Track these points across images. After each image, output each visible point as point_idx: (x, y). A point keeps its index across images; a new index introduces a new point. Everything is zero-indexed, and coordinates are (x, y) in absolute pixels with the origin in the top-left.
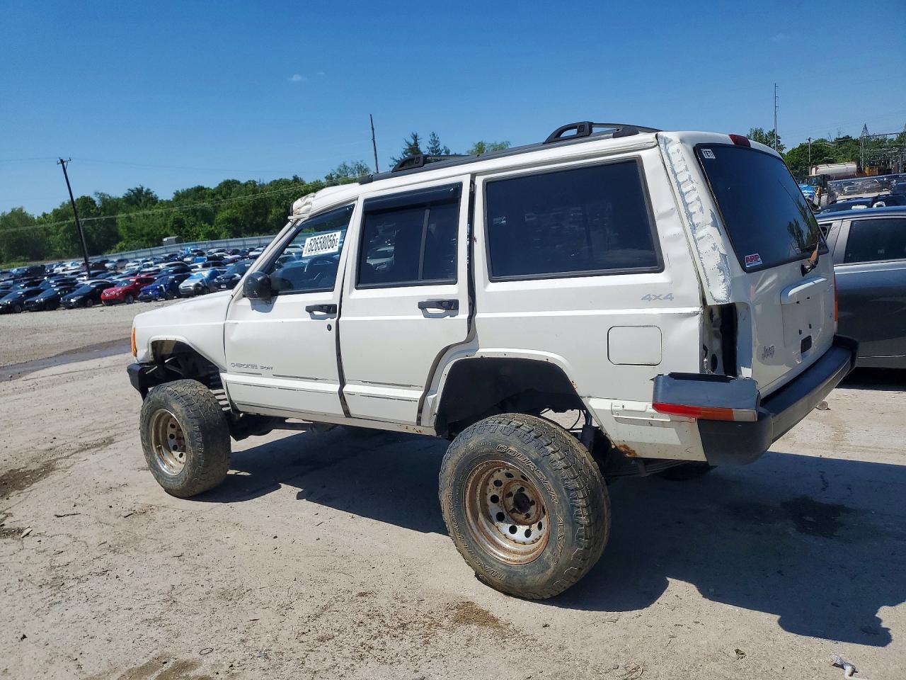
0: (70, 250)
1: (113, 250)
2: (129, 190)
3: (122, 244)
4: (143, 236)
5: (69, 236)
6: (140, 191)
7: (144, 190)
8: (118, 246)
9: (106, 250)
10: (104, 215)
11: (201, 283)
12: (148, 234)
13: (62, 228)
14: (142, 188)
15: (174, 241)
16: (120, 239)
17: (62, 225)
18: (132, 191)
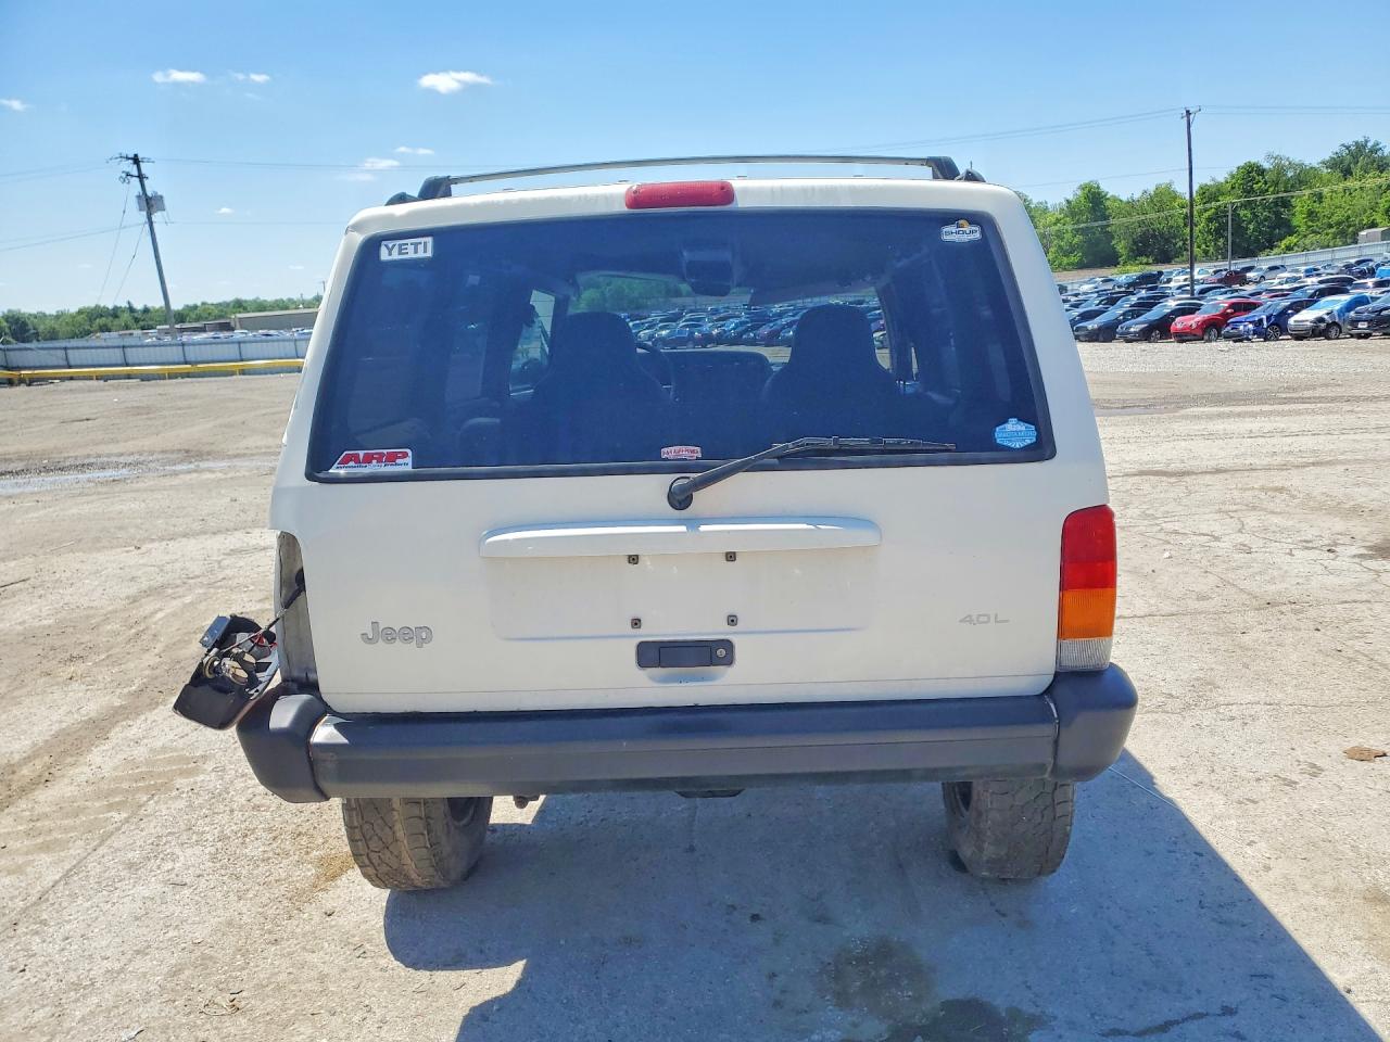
0: (1211, 249)
1: (1276, 250)
2: (1343, 145)
3: (1293, 239)
4: (1330, 226)
5: (1213, 226)
6: (1360, 147)
7: (1370, 145)
8: (1283, 244)
9: (1262, 249)
10: (1273, 193)
11: (1326, 317)
12: (1339, 223)
13: (1206, 215)
14: (1367, 141)
15: (1380, 235)
16: (1291, 231)
17: (1206, 211)
18: (1348, 148)
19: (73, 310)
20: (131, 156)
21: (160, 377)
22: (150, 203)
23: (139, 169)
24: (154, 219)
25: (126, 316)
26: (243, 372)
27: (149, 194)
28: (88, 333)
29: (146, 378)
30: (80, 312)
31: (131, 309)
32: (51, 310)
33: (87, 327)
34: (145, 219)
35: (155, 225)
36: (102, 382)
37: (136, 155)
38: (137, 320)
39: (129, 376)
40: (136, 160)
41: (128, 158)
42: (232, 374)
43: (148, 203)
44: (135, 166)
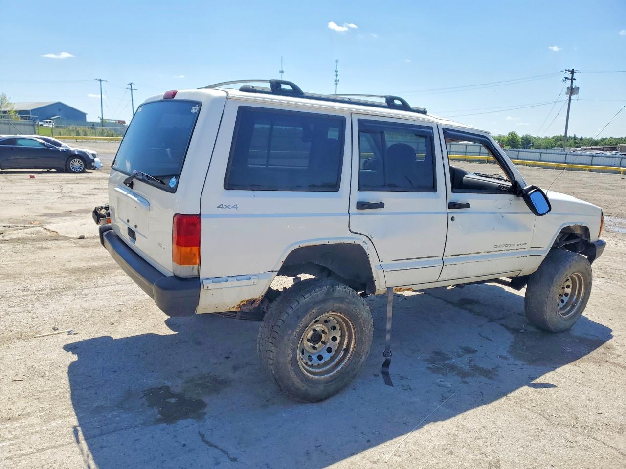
19: (551, 137)
20: (571, 70)
21: (552, 168)
22: (572, 91)
23: (572, 76)
24: (572, 98)
25: (572, 141)
26: (590, 170)
27: (574, 87)
28: (552, 147)
29: (546, 167)
30: (553, 138)
31: (575, 138)
32: (542, 136)
33: (554, 144)
34: (568, 98)
35: (571, 101)
36: (528, 167)
37: (573, 70)
38: (575, 143)
39: (539, 166)
40: (572, 72)
41: (569, 71)
42: (585, 170)
43: (571, 91)
44: (571, 75)
